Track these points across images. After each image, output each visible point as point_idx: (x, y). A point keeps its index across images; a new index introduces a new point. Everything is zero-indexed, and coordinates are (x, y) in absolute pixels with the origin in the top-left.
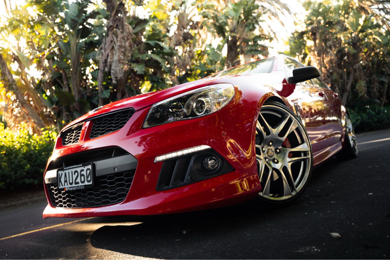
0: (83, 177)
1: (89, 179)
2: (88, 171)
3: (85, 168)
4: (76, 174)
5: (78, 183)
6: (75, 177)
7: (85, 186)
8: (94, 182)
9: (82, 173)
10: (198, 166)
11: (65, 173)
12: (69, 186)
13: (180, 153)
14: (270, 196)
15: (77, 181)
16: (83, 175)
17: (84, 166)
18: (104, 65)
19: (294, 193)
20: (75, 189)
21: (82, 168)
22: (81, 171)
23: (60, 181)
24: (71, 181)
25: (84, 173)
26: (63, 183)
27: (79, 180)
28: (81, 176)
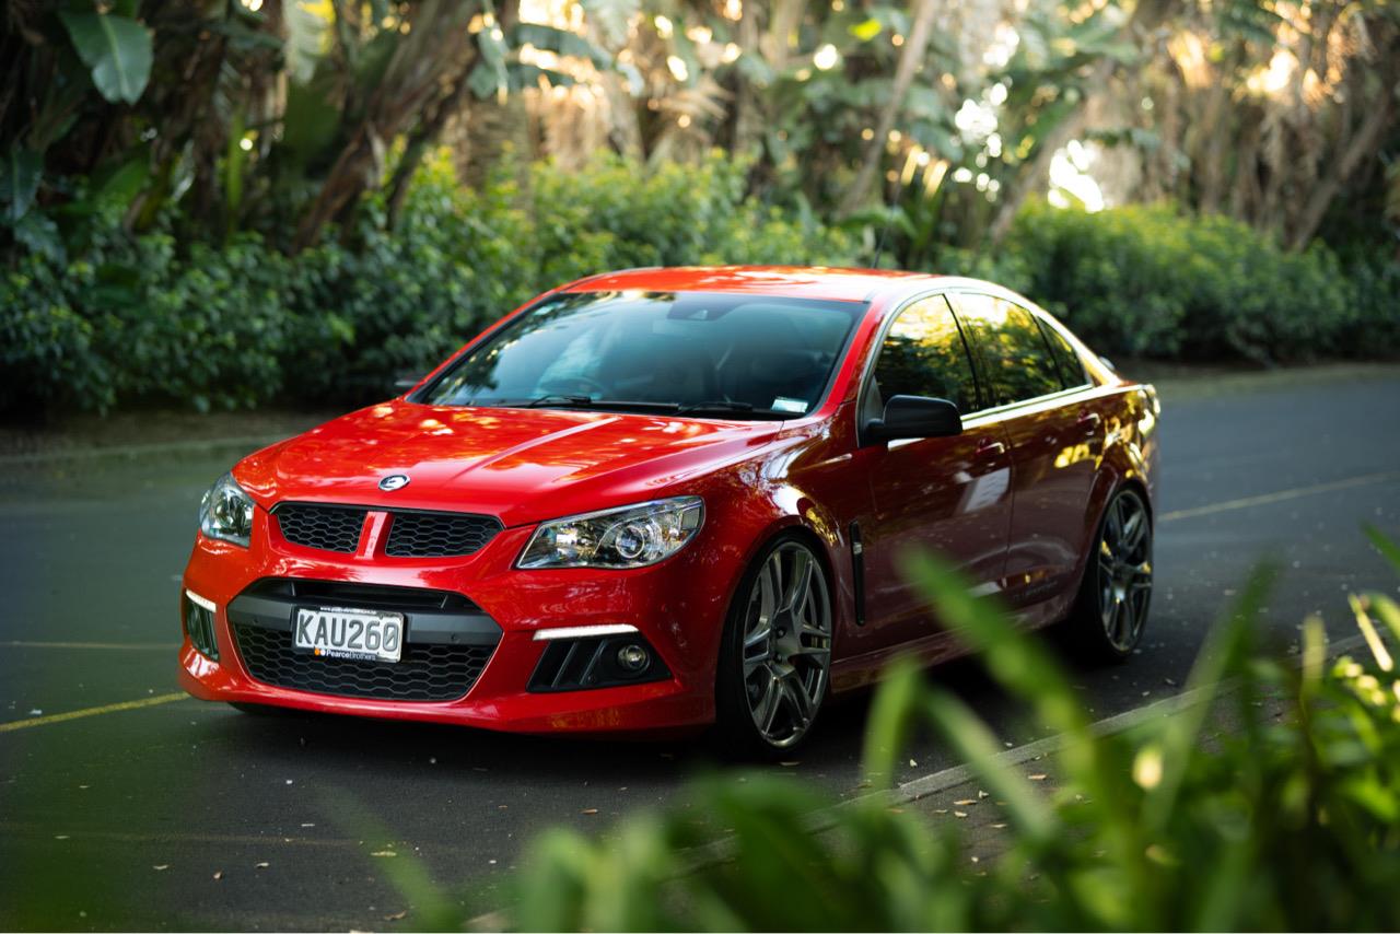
0: (373, 639)
1: (391, 644)
2: (391, 630)
3: (385, 622)
4: (356, 627)
5: (360, 647)
6: (350, 632)
7: (379, 656)
9: (373, 628)
11: (322, 618)
12: (331, 646)
15: (356, 642)
16: (374, 634)
17: (382, 615)
20: (347, 656)
21: (377, 619)
22: (370, 625)
23: (303, 631)
24: (338, 639)
25: (380, 630)
26: (313, 639)
27: (361, 640)
28: (370, 634)
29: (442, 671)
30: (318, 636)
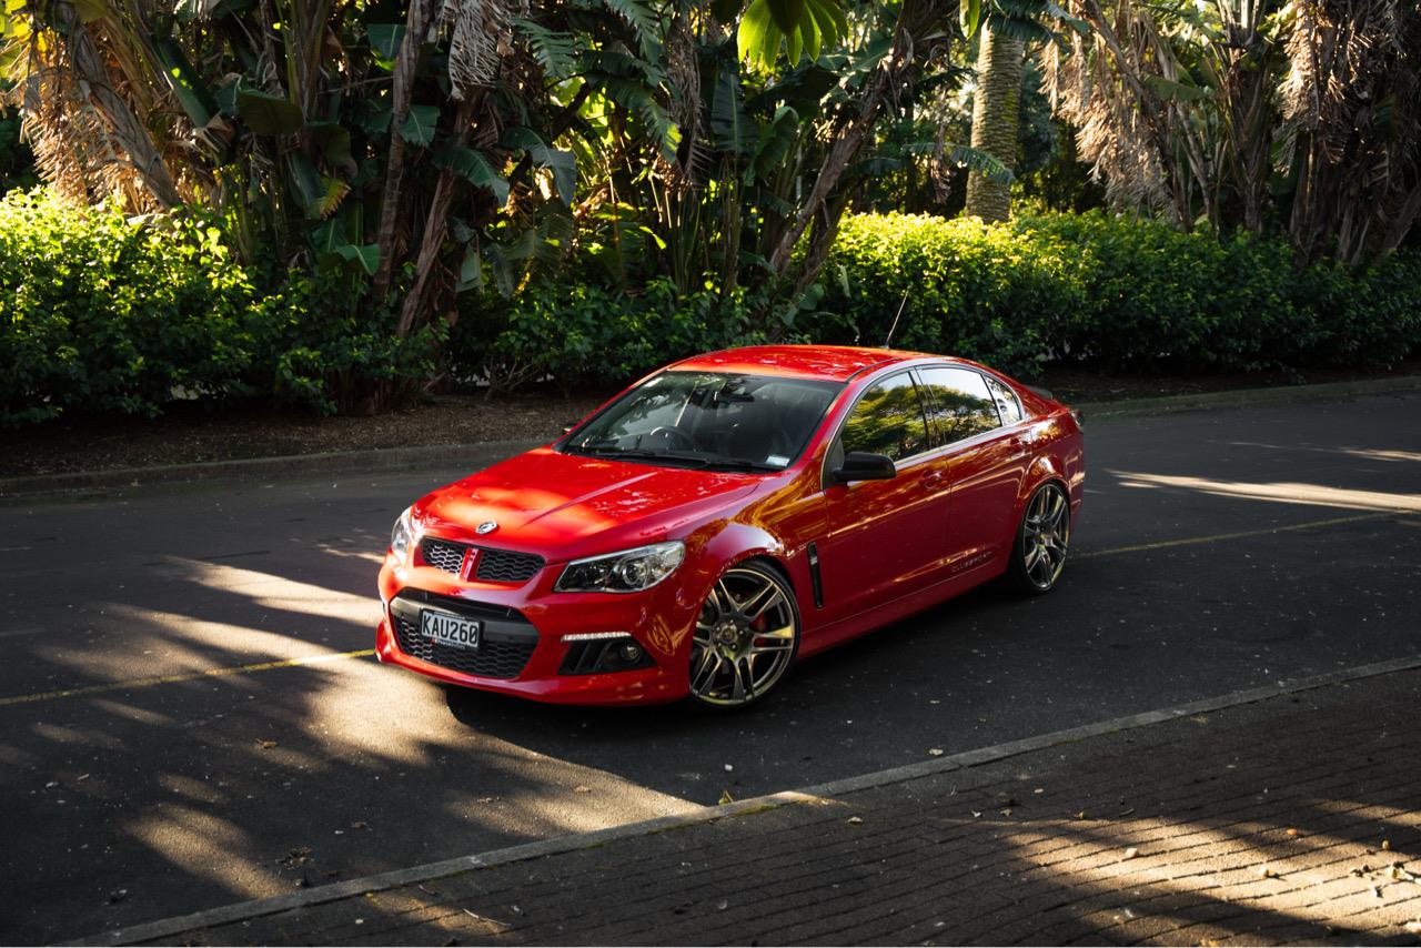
0: (464, 635)
1: (473, 639)
2: (473, 630)
3: (470, 624)
4: (455, 625)
5: (456, 639)
6: (451, 629)
7: (466, 646)
8: (480, 645)
9: (464, 628)
10: (613, 656)
11: (436, 619)
12: (440, 637)
13: (592, 636)
14: (711, 697)
15: (454, 636)
16: (465, 631)
17: (468, 620)
18: (427, 17)
19: (749, 697)
20: (448, 644)
21: (465, 622)
22: (462, 625)
23: (426, 625)
24: (444, 633)
25: (467, 629)
26: (431, 631)
27: (457, 635)
28: (462, 631)
29: (505, 665)
30: (434, 629)
